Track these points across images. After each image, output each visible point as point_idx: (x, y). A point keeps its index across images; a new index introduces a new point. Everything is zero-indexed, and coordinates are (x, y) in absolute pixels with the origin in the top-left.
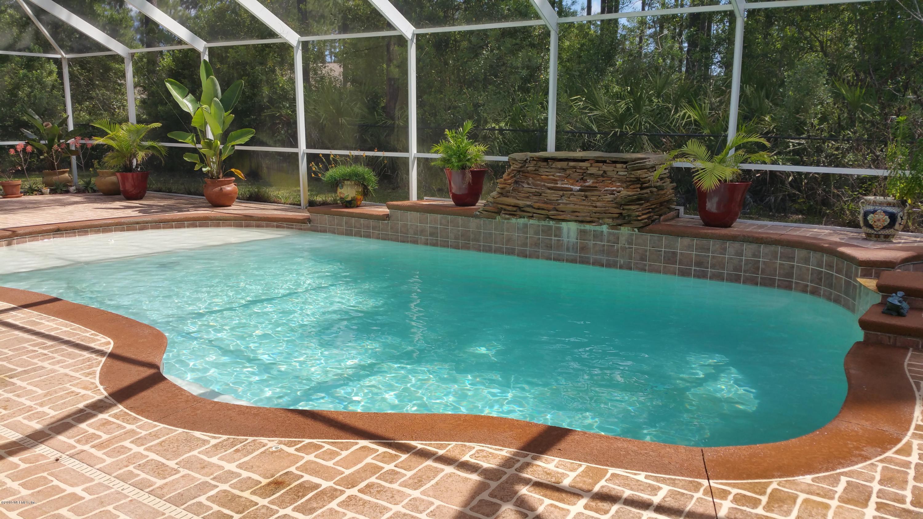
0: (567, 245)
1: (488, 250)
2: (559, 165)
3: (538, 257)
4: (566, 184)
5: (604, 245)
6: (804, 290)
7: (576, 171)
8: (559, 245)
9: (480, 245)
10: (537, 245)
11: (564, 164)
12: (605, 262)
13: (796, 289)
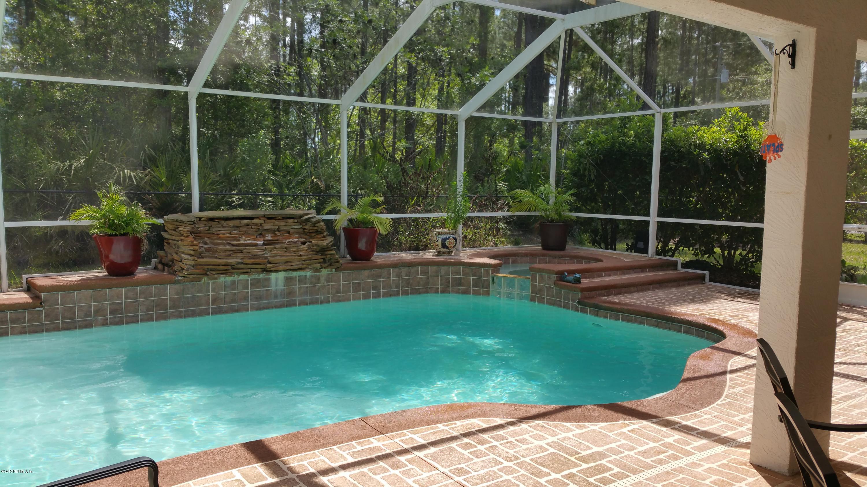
0: (276, 293)
1: (192, 314)
2: (231, 223)
3: (247, 310)
4: (249, 240)
5: (307, 287)
6: (436, 291)
7: (252, 228)
8: (268, 295)
9: (181, 312)
10: (246, 298)
11: (237, 222)
12: (309, 301)
13: (431, 292)
